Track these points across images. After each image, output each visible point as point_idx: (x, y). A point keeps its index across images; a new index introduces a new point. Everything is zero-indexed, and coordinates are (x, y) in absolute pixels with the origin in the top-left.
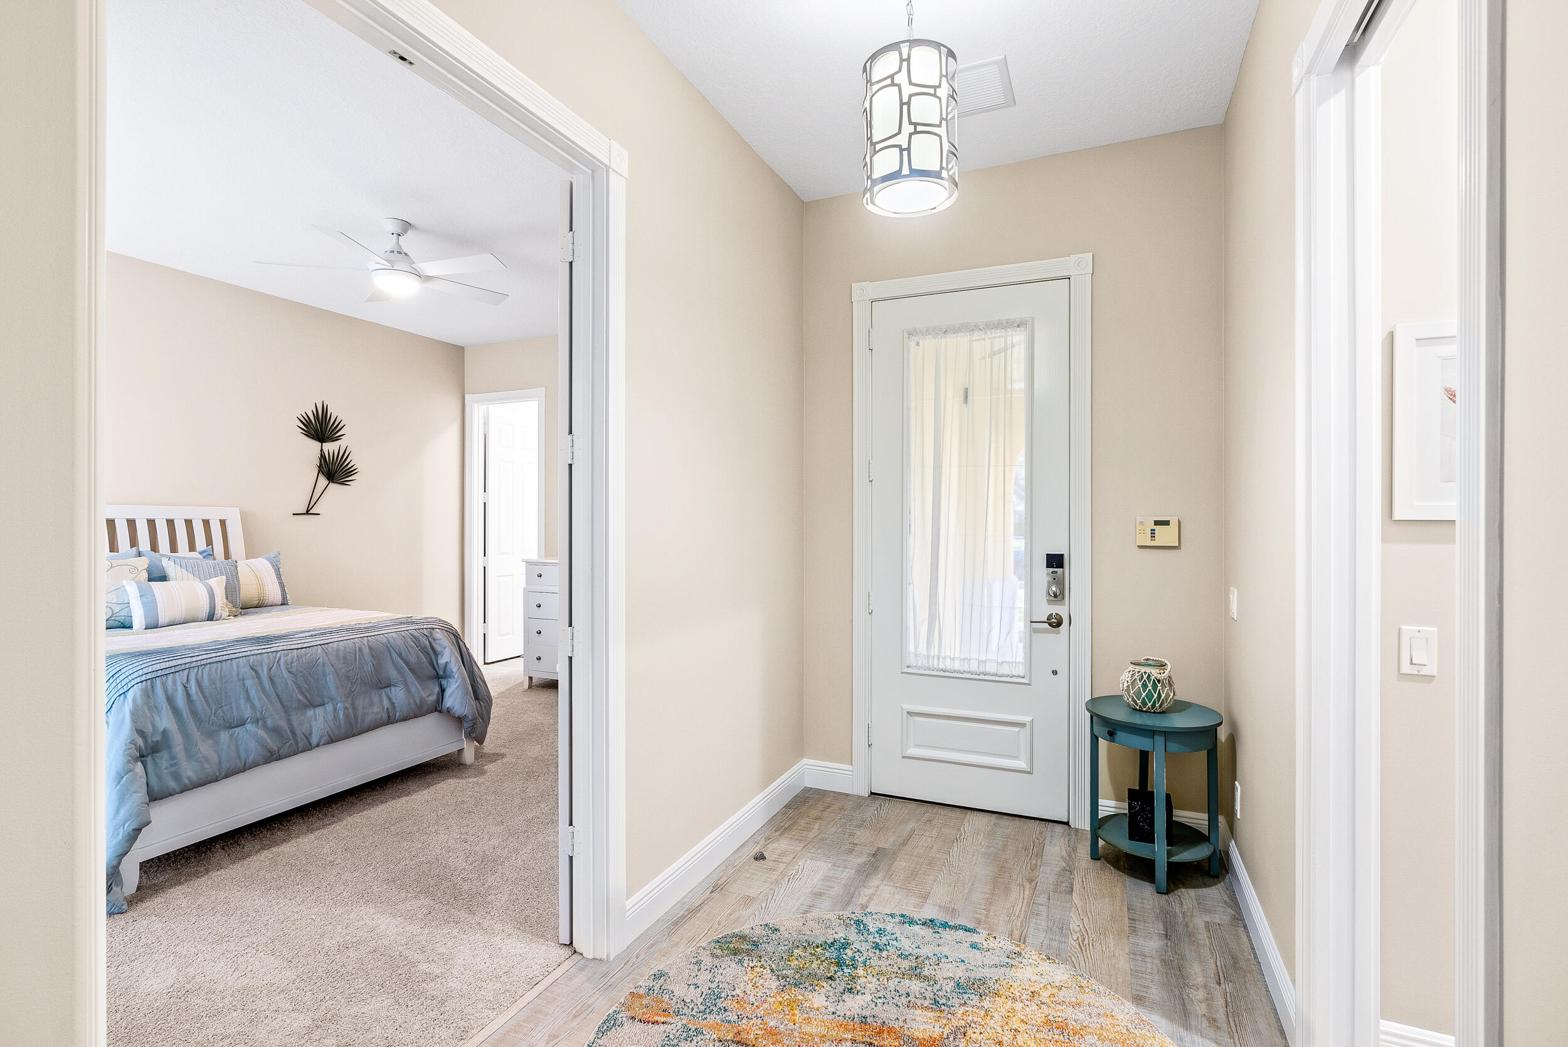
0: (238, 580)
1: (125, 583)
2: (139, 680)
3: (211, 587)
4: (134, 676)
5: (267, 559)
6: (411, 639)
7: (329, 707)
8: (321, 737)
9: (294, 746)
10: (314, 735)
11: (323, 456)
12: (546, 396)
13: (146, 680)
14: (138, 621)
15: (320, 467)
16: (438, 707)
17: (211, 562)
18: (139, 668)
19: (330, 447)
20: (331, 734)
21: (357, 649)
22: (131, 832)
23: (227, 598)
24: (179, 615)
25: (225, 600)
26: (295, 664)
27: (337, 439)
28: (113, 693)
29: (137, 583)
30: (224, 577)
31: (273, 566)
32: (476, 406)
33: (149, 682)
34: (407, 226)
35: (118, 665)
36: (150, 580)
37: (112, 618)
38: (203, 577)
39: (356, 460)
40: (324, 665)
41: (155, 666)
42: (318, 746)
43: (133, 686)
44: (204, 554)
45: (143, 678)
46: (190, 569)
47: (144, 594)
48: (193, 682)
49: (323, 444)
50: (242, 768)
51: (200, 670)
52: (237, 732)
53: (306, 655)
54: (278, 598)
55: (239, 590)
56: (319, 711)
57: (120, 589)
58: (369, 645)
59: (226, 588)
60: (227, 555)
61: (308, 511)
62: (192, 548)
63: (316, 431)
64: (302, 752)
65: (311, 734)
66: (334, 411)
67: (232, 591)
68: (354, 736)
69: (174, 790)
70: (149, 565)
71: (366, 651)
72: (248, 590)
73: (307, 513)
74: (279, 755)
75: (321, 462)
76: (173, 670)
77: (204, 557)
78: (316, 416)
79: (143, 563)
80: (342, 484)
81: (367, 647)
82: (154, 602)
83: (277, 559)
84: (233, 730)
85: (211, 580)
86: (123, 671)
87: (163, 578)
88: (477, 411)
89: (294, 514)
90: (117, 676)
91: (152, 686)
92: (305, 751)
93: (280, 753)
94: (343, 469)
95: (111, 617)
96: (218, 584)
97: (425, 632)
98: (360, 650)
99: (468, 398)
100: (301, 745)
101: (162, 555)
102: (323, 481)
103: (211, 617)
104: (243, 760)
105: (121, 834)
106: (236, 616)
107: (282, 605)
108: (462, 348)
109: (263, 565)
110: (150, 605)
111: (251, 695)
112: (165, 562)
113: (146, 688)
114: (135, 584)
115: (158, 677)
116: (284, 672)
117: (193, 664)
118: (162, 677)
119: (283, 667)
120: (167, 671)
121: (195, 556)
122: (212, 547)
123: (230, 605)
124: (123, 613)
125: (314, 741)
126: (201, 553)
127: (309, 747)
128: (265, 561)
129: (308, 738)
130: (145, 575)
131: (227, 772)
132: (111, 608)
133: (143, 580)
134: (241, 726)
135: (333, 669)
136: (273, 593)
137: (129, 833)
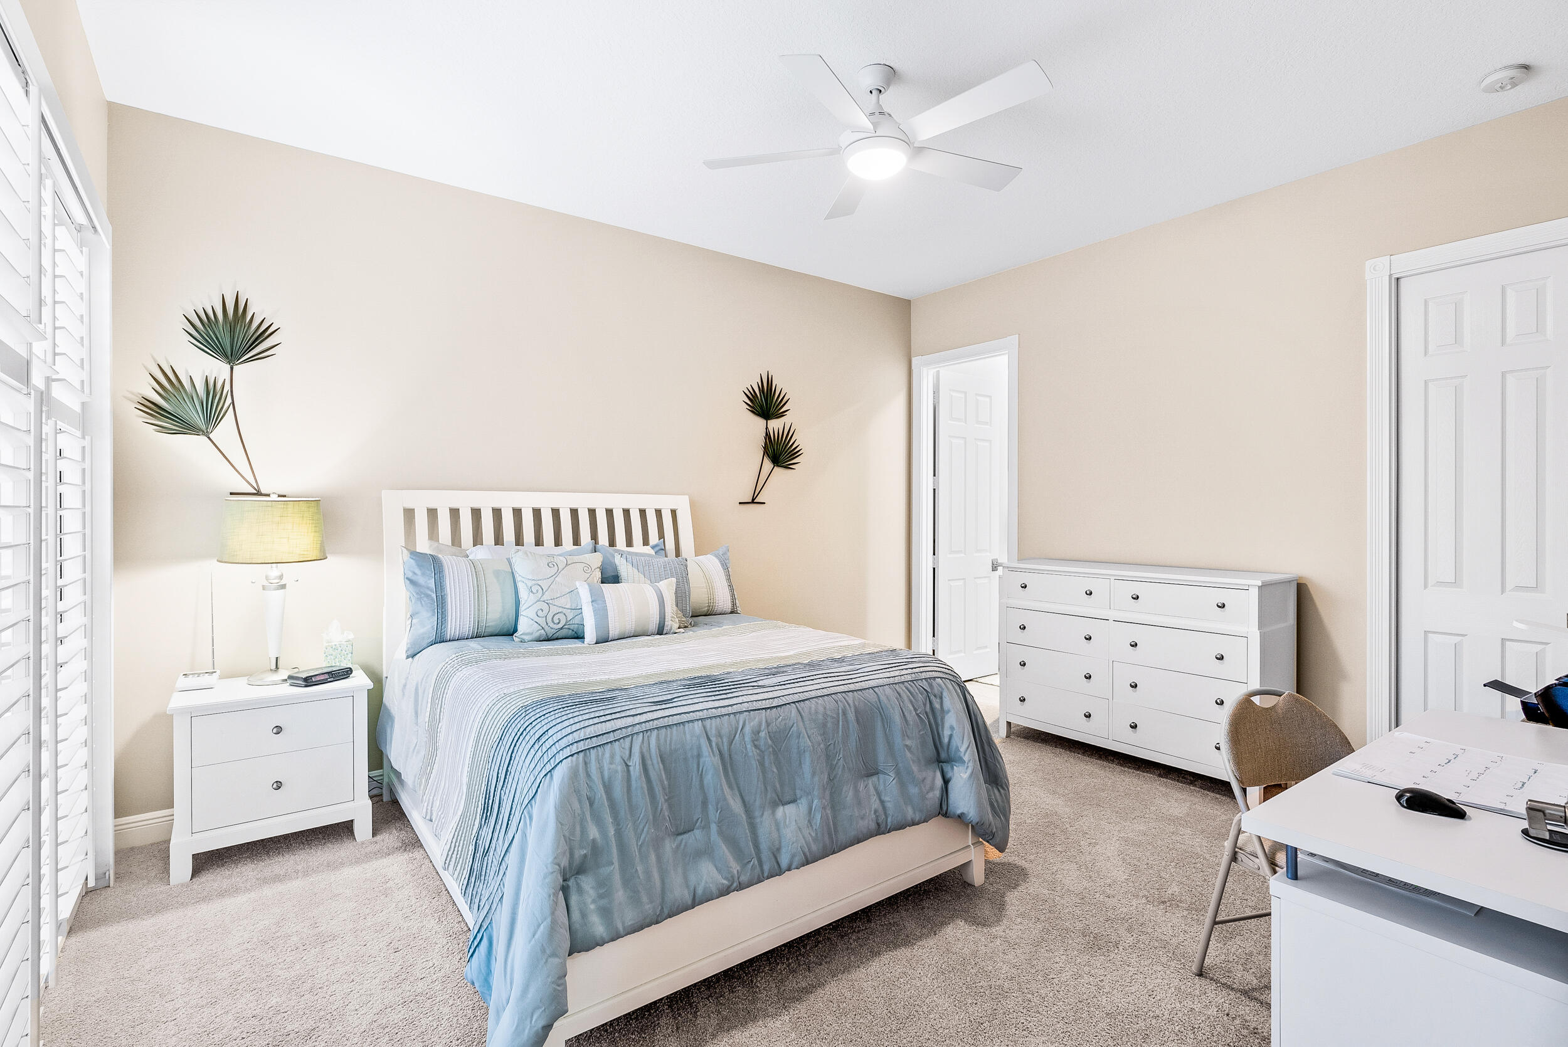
0: (688, 583)
1: (578, 584)
2: (567, 752)
3: (661, 592)
4: (563, 743)
5: (716, 556)
6: (908, 696)
7: (803, 803)
8: (793, 856)
9: (758, 869)
10: (784, 850)
11: (767, 435)
12: (1019, 347)
13: (578, 753)
14: (590, 634)
15: (765, 448)
16: (943, 810)
17: (663, 560)
18: (569, 730)
19: (775, 425)
20: (806, 850)
21: (840, 711)
22: (540, 1030)
23: (677, 606)
24: (629, 626)
25: (675, 608)
26: (764, 733)
27: (782, 415)
28: (538, 768)
29: (588, 584)
30: (674, 580)
31: (722, 565)
32: (924, 370)
33: (581, 755)
34: (891, 74)
35: (546, 721)
36: (604, 581)
37: (566, 627)
38: (654, 579)
39: (801, 440)
40: (799, 737)
41: (588, 730)
42: (789, 869)
43: (561, 761)
44: (657, 549)
45: (574, 749)
46: (641, 568)
47: (597, 599)
48: (636, 759)
49: (768, 421)
50: (690, 902)
51: (646, 738)
52: (684, 841)
53: (776, 720)
54: (728, 607)
55: (690, 595)
56: (790, 809)
57: (573, 592)
58: (855, 706)
59: (676, 593)
60: (678, 554)
61: (753, 500)
62: (646, 542)
63: (761, 407)
64: (768, 878)
65: (779, 849)
66: (781, 384)
67: (681, 596)
68: (834, 853)
69: (602, 938)
70: (603, 562)
71: (851, 716)
72: (698, 596)
73: (753, 502)
74: (739, 883)
75: (766, 441)
76: (611, 737)
77: (656, 553)
78: (761, 390)
79: (596, 560)
80: (787, 467)
81: (853, 710)
82: (605, 609)
83: (726, 556)
84: (680, 838)
85: (661, 582)
86: (551, 732)
87: (616, 579)
88: (926, 377)
89: (740, 503)
90: (543, 740)
91: (586, 763)
92: (772, 877)
93: (741, 879)
94: (787, 451)
95: (564, 625)
96: (668, 587)
97: (925, 684)
98: (844, 713)
99: (914, 360)
100: (766, 868)
101: (617, 551)
102: (768, 465)
103: (660, 632)
104: (692, 889)
105: (527, 1031)
106: (686, 627)
107: (732, 612)
108: (908, 303)
109: (711, 563)
110: (602, 614)
111: (705, 782)
112: (619, 561)
113: (577, 765)
114: (587, 586)
115: (594, 747)
116: (749, 746)
117: (637, 729)
118: (599, 748)
119: (747, 739)
120: (603, 739)
121: (647, 552)
122: (664, 540)
123: (681, 615)
124: (576, 621)
125: (784, 861)
126: (653, 548)
127: (778, 871)
128: (714, 558)
129: (775, 853)
130: (598, 575)
131: (671, 909)
132: (565, 614)
133: (596, 582)
134: (689, 831)
135: (810, 744)
136: (723, 601)
137: (537, 1030)
